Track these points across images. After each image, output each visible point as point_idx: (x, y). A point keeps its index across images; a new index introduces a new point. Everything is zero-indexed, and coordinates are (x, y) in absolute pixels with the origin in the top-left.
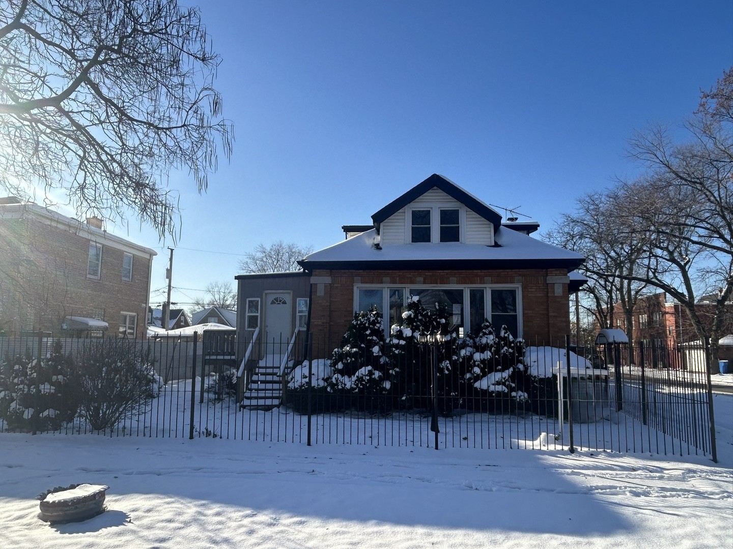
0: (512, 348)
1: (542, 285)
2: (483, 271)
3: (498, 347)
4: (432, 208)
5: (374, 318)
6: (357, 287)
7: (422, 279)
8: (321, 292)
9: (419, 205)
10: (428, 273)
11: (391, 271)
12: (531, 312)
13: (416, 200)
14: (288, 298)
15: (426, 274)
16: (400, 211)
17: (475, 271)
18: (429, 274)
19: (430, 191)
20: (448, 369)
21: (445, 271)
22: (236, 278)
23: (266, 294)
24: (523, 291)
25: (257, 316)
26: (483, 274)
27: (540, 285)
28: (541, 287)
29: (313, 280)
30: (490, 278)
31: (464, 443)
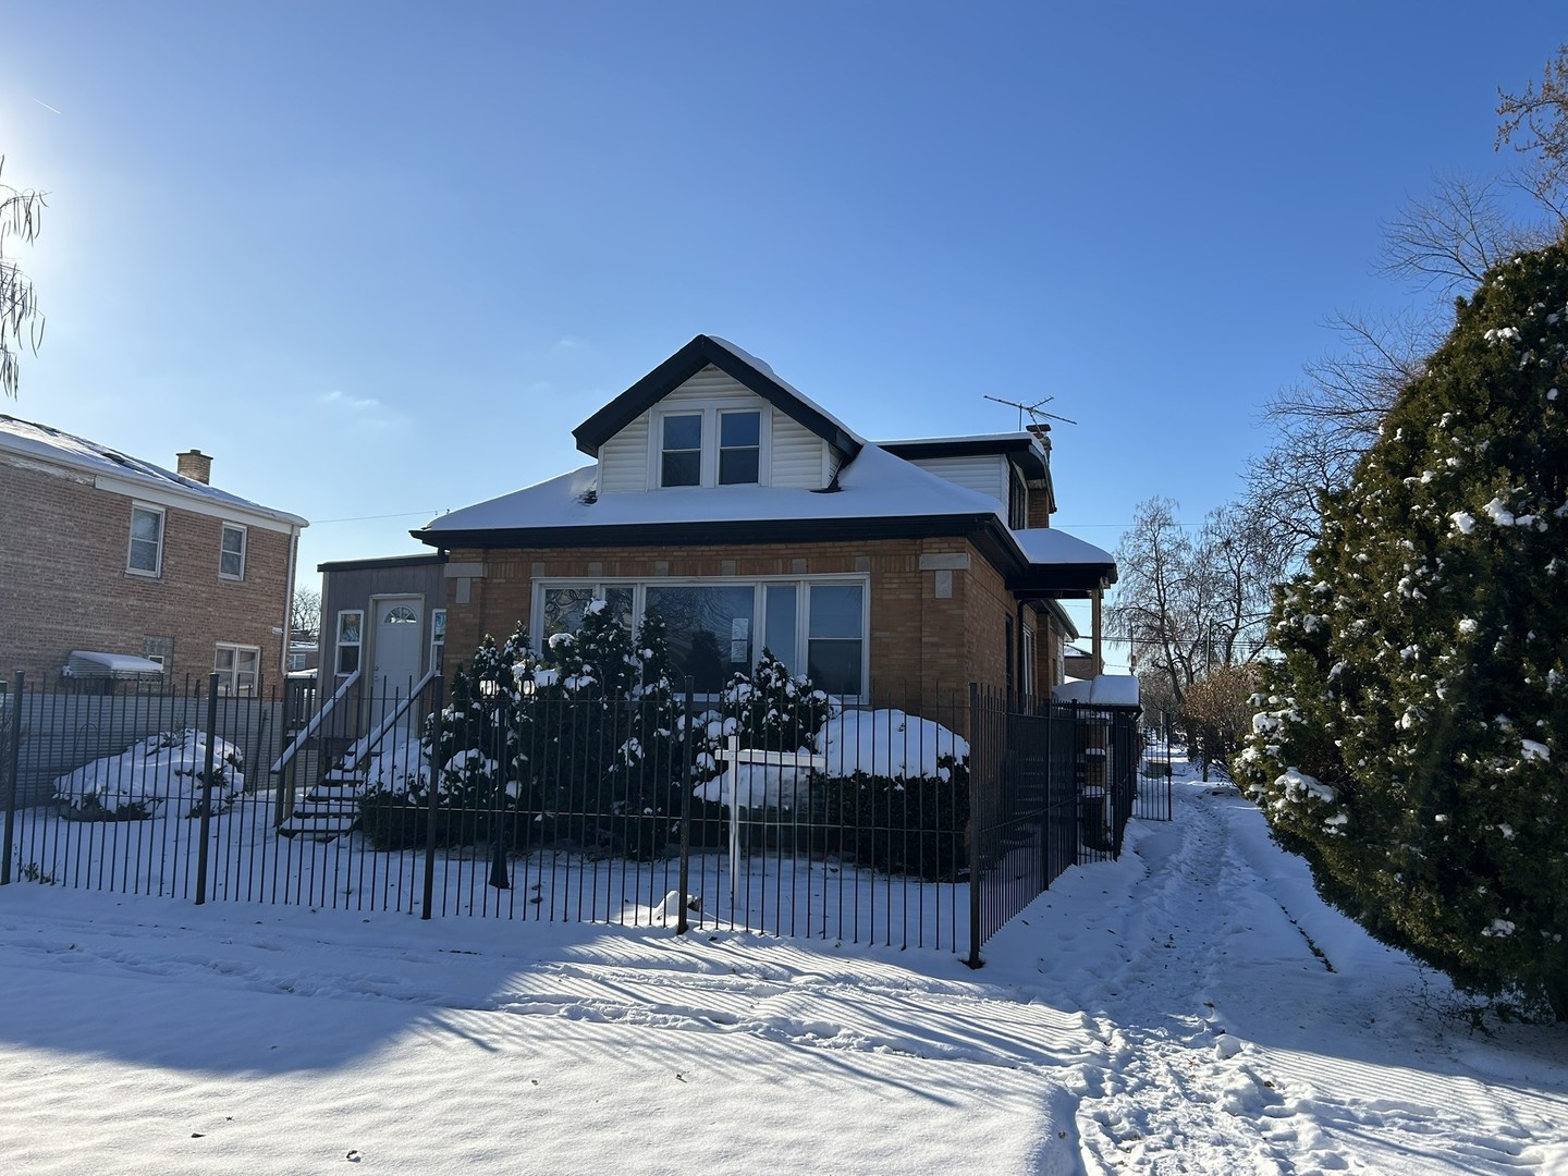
0: (789, 712)
1: (913, 575)
2: (791, 546)
3: (759, 709)
4: (703, 410)
5: (512, 649)
6: (541, 584)
7: (666, 565)
8: (463, 595)
9: (676, 404)
10: (680, 553)
11: (605, 550)
12: (887, 634)
13: (671, 395)
14: (417, 607)
15: (675, 554)
16: (640, 418)
17: (774, 546)
18: (682, 554)
19: (700, 373)
20: (633, 755)
21: (712, 548)
22: (321, 568)
23: (376, 602)
24: (872, 590)
25: (358, 647)
26: (791, 551)
27: (909, 575)
28: (909, 580)
29: (450, 570)
30: (804, 560)
31: (532, 909)
